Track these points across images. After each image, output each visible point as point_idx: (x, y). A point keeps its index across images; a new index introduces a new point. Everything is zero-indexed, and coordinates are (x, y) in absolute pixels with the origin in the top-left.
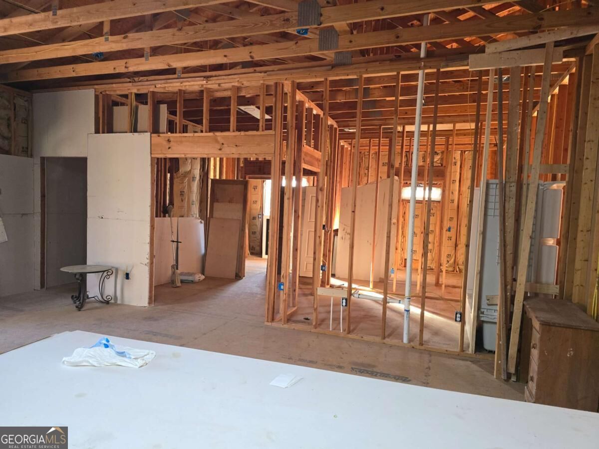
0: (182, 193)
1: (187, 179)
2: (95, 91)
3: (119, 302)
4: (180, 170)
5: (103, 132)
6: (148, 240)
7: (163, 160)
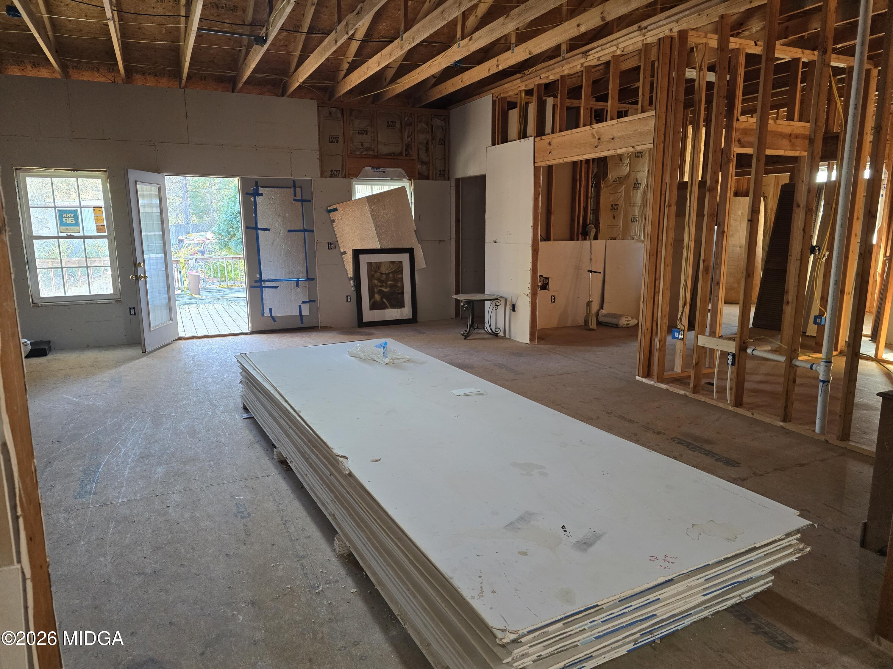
0: (614, 208)
1: (624, 187)
2: (493, 96)
3: (507, 336)
4: (610, 176)
5: (498, 144)
6: (529, 266)
7: (583, 163)
